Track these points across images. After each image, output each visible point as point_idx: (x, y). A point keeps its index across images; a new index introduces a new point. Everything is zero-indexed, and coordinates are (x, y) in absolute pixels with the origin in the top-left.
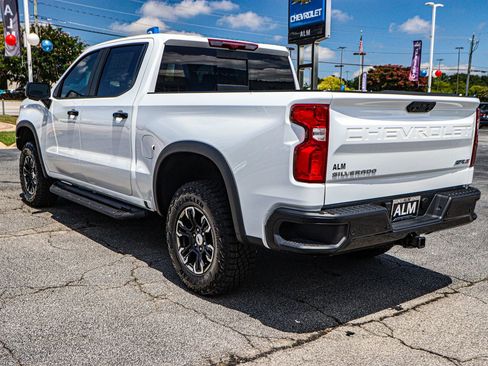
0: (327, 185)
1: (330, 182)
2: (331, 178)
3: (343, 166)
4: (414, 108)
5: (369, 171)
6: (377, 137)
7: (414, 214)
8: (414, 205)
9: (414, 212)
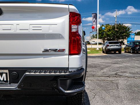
7: (5, 81)
8: (4, 75)
9: (5, 80)
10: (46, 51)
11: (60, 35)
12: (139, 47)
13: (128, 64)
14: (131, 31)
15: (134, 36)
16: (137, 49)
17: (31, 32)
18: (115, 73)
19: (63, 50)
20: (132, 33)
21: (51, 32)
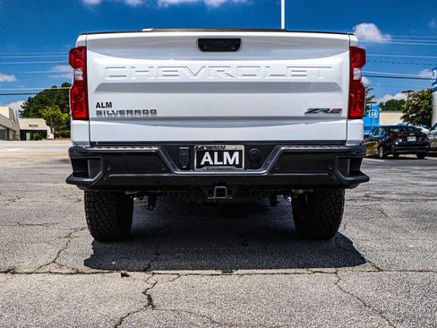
0: (92, 122)
1: (94, 119)
2: (95, 116)
3: (109, 105)
4: (207, 46)
5: (145, 112)
6: (149, 76)
7: (237, 166)
8: (236, 155)
9: (237, 163)
10: (312, 111)
11: (336, 84)
12: (401, 141)
13: (384, 179)
14: (370, 99)
15: (379, 112)
16: (396, 146)
17: (289, 79)
18: (363, 194)
19: (339, 111)
20: (373, 105)
21: (321, 79)
